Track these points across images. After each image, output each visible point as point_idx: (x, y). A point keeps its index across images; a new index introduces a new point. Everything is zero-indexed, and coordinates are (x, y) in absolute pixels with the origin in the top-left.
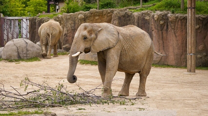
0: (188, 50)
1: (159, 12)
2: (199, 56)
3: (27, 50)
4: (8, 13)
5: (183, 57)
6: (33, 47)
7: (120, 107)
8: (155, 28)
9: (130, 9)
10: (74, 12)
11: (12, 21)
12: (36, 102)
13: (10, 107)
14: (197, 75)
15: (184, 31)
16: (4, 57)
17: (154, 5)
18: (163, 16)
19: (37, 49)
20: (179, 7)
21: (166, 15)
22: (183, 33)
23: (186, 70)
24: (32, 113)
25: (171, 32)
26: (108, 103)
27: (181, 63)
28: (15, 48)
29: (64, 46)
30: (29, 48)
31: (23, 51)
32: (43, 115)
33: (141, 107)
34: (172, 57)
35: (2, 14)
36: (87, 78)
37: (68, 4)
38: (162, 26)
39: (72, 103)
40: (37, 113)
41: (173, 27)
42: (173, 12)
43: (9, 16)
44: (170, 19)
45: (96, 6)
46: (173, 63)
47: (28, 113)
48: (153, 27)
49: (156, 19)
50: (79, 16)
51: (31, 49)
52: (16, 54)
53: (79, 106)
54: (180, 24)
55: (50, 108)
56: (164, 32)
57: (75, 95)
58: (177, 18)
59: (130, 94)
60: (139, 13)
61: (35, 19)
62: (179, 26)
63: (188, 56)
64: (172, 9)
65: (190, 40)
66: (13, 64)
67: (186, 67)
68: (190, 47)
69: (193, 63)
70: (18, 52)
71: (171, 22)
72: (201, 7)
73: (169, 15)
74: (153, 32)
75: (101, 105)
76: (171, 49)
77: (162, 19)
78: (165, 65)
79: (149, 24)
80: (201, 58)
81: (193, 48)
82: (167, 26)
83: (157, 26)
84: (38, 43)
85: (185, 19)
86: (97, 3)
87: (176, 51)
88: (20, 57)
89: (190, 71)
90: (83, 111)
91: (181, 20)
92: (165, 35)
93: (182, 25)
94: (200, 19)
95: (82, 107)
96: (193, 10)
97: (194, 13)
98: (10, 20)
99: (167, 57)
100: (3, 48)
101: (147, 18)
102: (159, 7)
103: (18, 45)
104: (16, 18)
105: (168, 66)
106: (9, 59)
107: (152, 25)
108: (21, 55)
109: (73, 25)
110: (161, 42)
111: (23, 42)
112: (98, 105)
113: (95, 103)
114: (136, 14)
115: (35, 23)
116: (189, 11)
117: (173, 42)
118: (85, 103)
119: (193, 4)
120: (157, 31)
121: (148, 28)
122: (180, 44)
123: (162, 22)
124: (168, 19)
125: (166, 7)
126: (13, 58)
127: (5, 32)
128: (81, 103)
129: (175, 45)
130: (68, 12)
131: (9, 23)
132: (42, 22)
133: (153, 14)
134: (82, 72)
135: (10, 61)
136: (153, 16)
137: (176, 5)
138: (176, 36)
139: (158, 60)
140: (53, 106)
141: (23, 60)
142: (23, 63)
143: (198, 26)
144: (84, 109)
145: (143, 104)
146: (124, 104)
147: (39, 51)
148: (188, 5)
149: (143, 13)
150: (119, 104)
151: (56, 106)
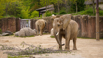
0: (96, 31)
1: (84, 15)
2: (101, 34)
3: (29, 32)
4: (23, 18)
5: (94, 34)
6: (32, 31)
7: (65, 54)
8: (82, 22)
9: (72, 14)
10: (49, 16)
11: (24, 21)
12: (28, 52)
13: (16, 55)
14: (100, 42)
15: (95, 23)
16: (19, 35)
17: (82, 12)
18: (86, 17)
19: (33, 32)
20: (93, 13)
21: (87, 16)
22: (94, 24)
23: (96, 40)
24: (24, 57)
25: (89, 24)
26: (59, 53)
27: (93, 37)
28: (24, 31)
29: (45, 31)
30: (30, 31)
31: (27, 33)
32: (29, 57)
33: (74, 54)
34: (90, 34)
35: (20, 18)
36: (53, 43)
37: (47, 13)
38: (85, 21)
39: (44, 53)
40: (26, 56)
41: (90, 21)
42: (90, 15)
43: (23, 19)
44: (89, 18)
45: (58, 14)
46: (90, 37)
47: (23, 57)
48: (82, 21)
49: (83, 18)
50: (51, 18)
51: (31, 32)
52: (25, 34)
53: (47, 54)
54: (93, 20)
55: (34, 55)
56: (86, 24)
57: (45, 49)
58: (92, 17)
59: (70, 49)
60: (76, 16)
61: (33, 20)
62: (92, 21)
63: (96, 33)
64: (90, 14)
65: (97, 26)
66: (23, 38)
67: (95, 38)
68: (97, 29)
69: (98, 36)
70: (25, 33)
71: (89, 19)
72: (102, 13)
73: (88, 16)
74: (82, 24)
75: (57, 53)
76: (89, 31)
77: (86, 18)
78: (87, 38)
79: (80, 20)
80: (102, 34)
81: (98, 30)
82: (88, 21)
83: (83, 21)
84: (34, 30)
85: (95, 18)
86: (59, 12)
87: (91, 32)
88: (26, 35)
89: (97, 40)
90: (48, 56)
91: (93, 18)
92: (87, 25)
93: (94, 21)
94: (101, 18)
95: (48, 54)
96: (98, 14)
97: (99, 15)
98: (23, 20)
99: (88, 34)
100: (19, 32)
101: (79, 18)
102: (84, 13)
103: (25, 30)
104: (26, 19)
105: (88, 38)
106: (22, 36)
107: (81, 21)
108: (27, 34)
109: (48, 22)
110: (85, 28)
111: (27, 29)
112: (55, 54)
113: (54, 53)
114: (74, 16)
115: (33, 21)
116: (96, 14)
117: (90, 28)
118: (49, 53)
119: (98, 11)
120: (83, 23)
121: (80, 22)
122: (93, 29)
123: (85, 20)
124: (88, 18)
125: (87, 13)
126: (23, 36)
127: (21, 26)
128: (48, 53)
129: (91, 29)
130: (47, 16)
131: (23, 22)
132: (36, 21)
133: (81, 16)
134: (51, 41)
135: (22, 37)
136: (82, 17)
137: (91, 12)
138: (91, 25)
139: (84, 35)
140: (35, 54)
141: (27, 36)
142: (27, 38)
143: (101, 21)
144: (48, 55)
145: (75, 53)
146: (66, 53)
147: (34, 33)
148: (96, 12)
149: (77, 16)
150: (64, 53)
151: (37, 54)
